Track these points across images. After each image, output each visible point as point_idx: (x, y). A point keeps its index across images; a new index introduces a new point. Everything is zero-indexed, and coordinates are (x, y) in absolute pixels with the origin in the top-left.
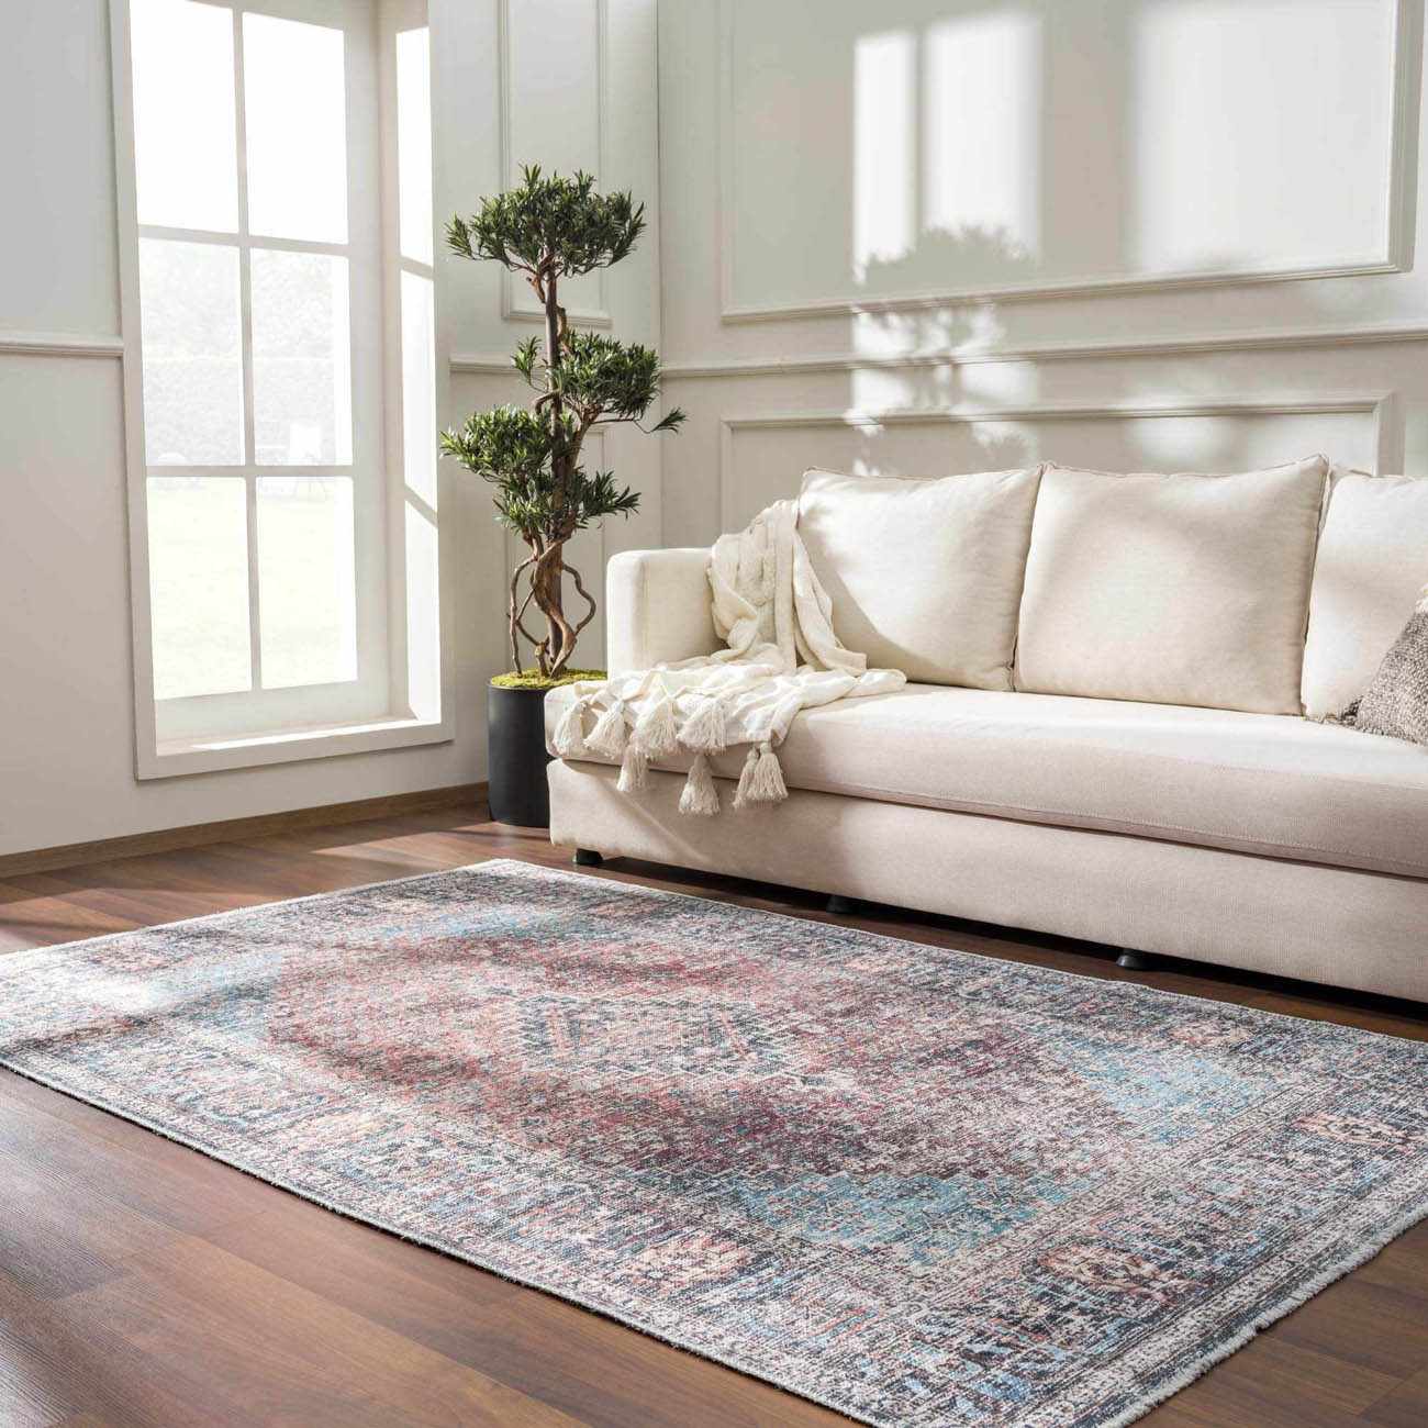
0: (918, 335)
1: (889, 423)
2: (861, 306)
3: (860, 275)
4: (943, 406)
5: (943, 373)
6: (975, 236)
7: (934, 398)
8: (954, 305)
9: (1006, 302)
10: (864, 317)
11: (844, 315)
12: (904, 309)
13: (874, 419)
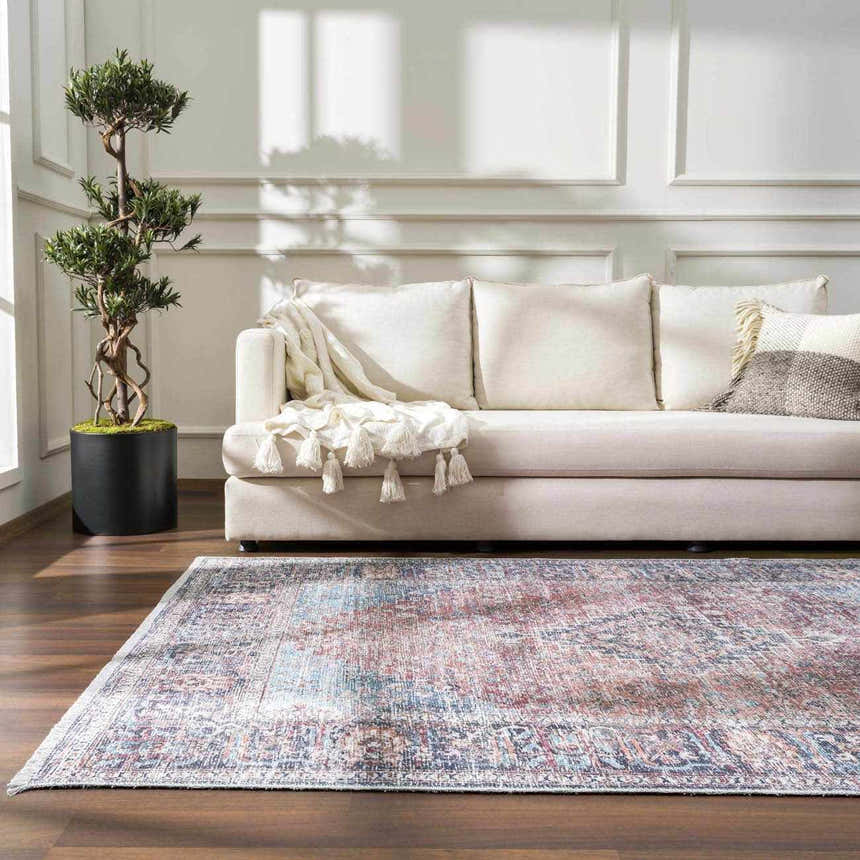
0: (313, 201)
1: (290, 254)
2: (268, 179)
3: (265, 160)
4: (332, 244)
5: (331, 224)
6: (354, 144)
7: (325, 240)
8: (339, 183)
9: (375, 184)
10: (269, 187)
11: (255, 184)
12: (299, 183)
13: (280, 251)
